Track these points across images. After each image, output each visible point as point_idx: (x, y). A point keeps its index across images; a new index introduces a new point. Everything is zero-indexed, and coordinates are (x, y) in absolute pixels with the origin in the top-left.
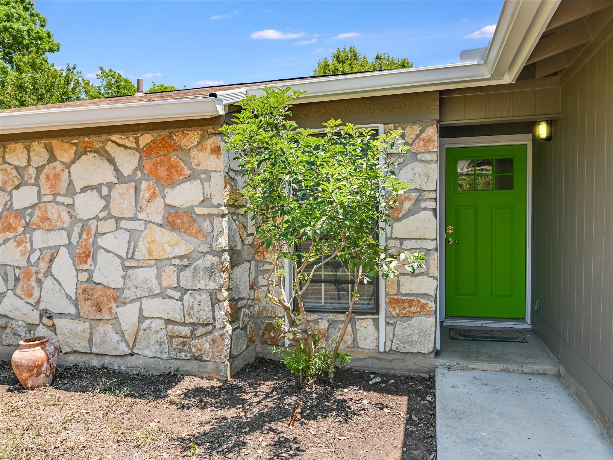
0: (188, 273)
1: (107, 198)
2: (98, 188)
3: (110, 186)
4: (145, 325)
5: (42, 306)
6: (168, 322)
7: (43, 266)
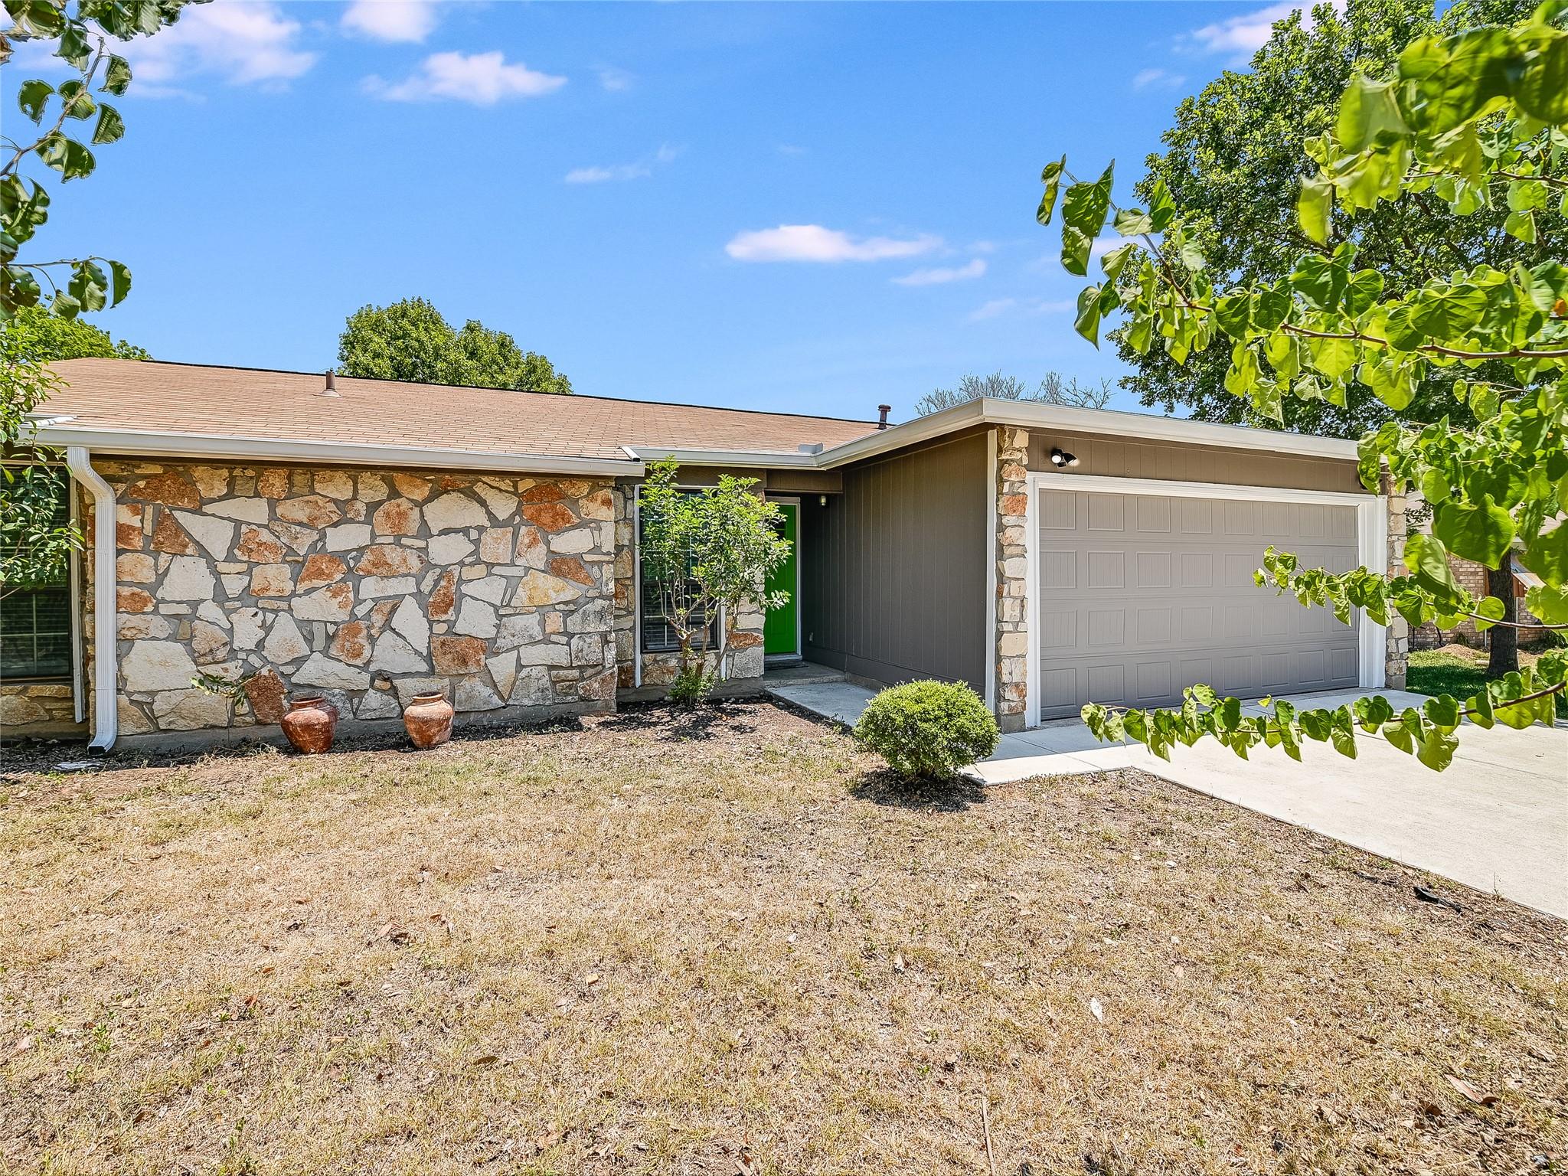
0: (577, 617)
1: (477, 542)
2: (465, 531)
3: (481, 529)
4: (524, 673)
5: (373, 668)
6: (551, 667)
7: (378, 619)
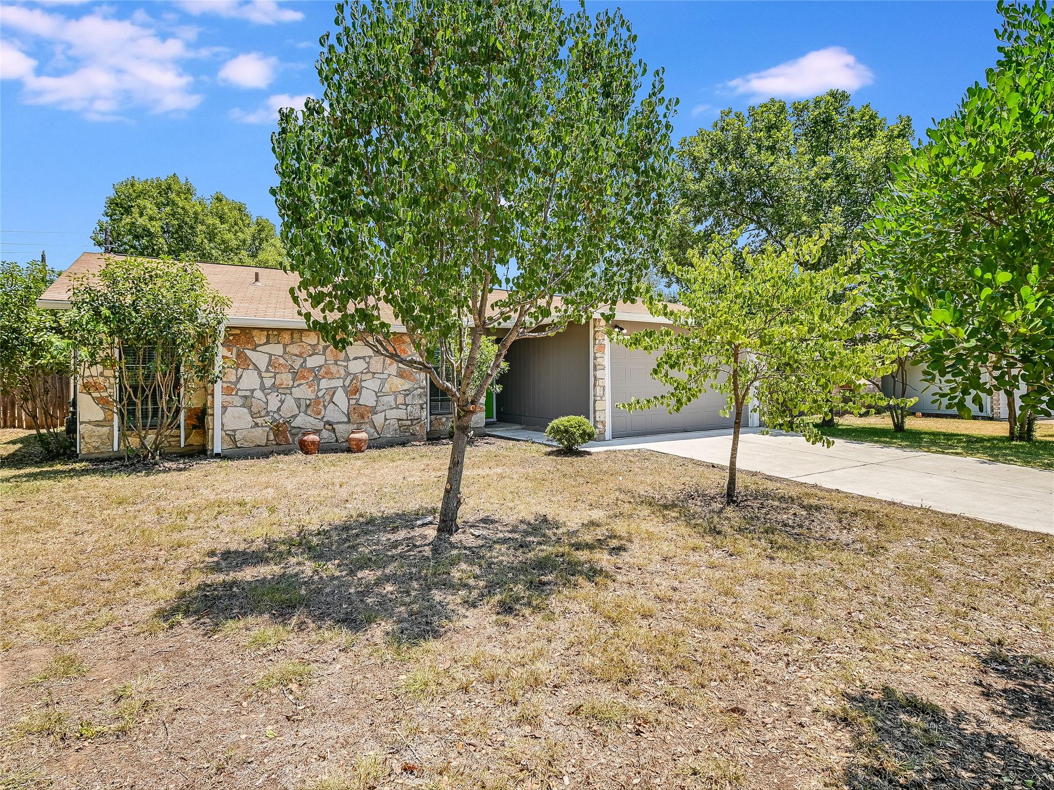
0: (410, 397)
1: (368, 363)
2: (363, 358)
3: (370, 357)
4: (387, 422)
5: (325, 419)
6: (399, 420)
7: (327, 398)
